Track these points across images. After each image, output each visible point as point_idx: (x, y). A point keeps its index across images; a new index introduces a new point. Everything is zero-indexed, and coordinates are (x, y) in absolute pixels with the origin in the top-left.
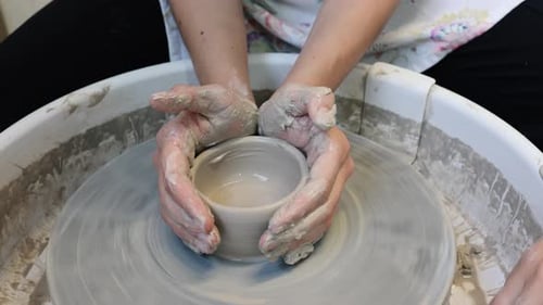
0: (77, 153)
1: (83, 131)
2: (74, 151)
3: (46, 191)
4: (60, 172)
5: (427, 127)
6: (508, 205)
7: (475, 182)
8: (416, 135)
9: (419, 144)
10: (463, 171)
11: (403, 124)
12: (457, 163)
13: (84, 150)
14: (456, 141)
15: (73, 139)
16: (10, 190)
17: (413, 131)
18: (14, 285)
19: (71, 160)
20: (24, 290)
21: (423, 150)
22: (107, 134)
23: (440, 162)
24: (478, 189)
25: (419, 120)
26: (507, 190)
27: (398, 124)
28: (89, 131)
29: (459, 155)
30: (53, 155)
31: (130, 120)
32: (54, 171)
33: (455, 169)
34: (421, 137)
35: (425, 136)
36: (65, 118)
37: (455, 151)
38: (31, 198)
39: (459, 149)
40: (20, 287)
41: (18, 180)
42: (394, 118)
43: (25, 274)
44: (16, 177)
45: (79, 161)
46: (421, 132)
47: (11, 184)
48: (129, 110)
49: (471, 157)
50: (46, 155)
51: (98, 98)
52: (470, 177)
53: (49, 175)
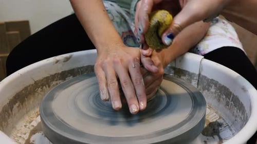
0: (57, 80)
1: (60, 72)
2: (56, 79)
3: (42, 93)
4: (49, 87)
5: (201, 76)
6: (232, 102)
7: (220, 97)
8: (196, 80)
9: (198, 84)
10: (215, 93)
11: (191, 75)
12: (213, 90)
13: (60, 80)
14: (212, 80)
15: (56, 74)
16: (29, 88)
17: (195, 78)
18: (25, 126)
19: (54, 83)
20: (29, 128)
21: (200, 86)
22: (69, 75)
23: (206, 91)
24: (221, 99)
25: (197, 73)
26: (232, 96)
27: (189, 76)
28: (62, 72)
29: (213, 86)
30: (47, 78)
31: (79, 70)
32: (47, 86)
33: (212, 93)
34: (198, 81)
35: (200, 80)
36: (53, 64)
37: (212, 85)
38: (36, 94)
39: (213, 83)
40: (27, 127)
41: (32, 85)
42: (187, 73)
43: (30, 122)
44: (31, 84)
45: (57, 84)
46: (199, 78)
47: (29, 86)
48: (79, 66)
49: (218, 86)
50: (45, 78)
51: (67, 59)
52: (218, 95)
53: (44, 87)
